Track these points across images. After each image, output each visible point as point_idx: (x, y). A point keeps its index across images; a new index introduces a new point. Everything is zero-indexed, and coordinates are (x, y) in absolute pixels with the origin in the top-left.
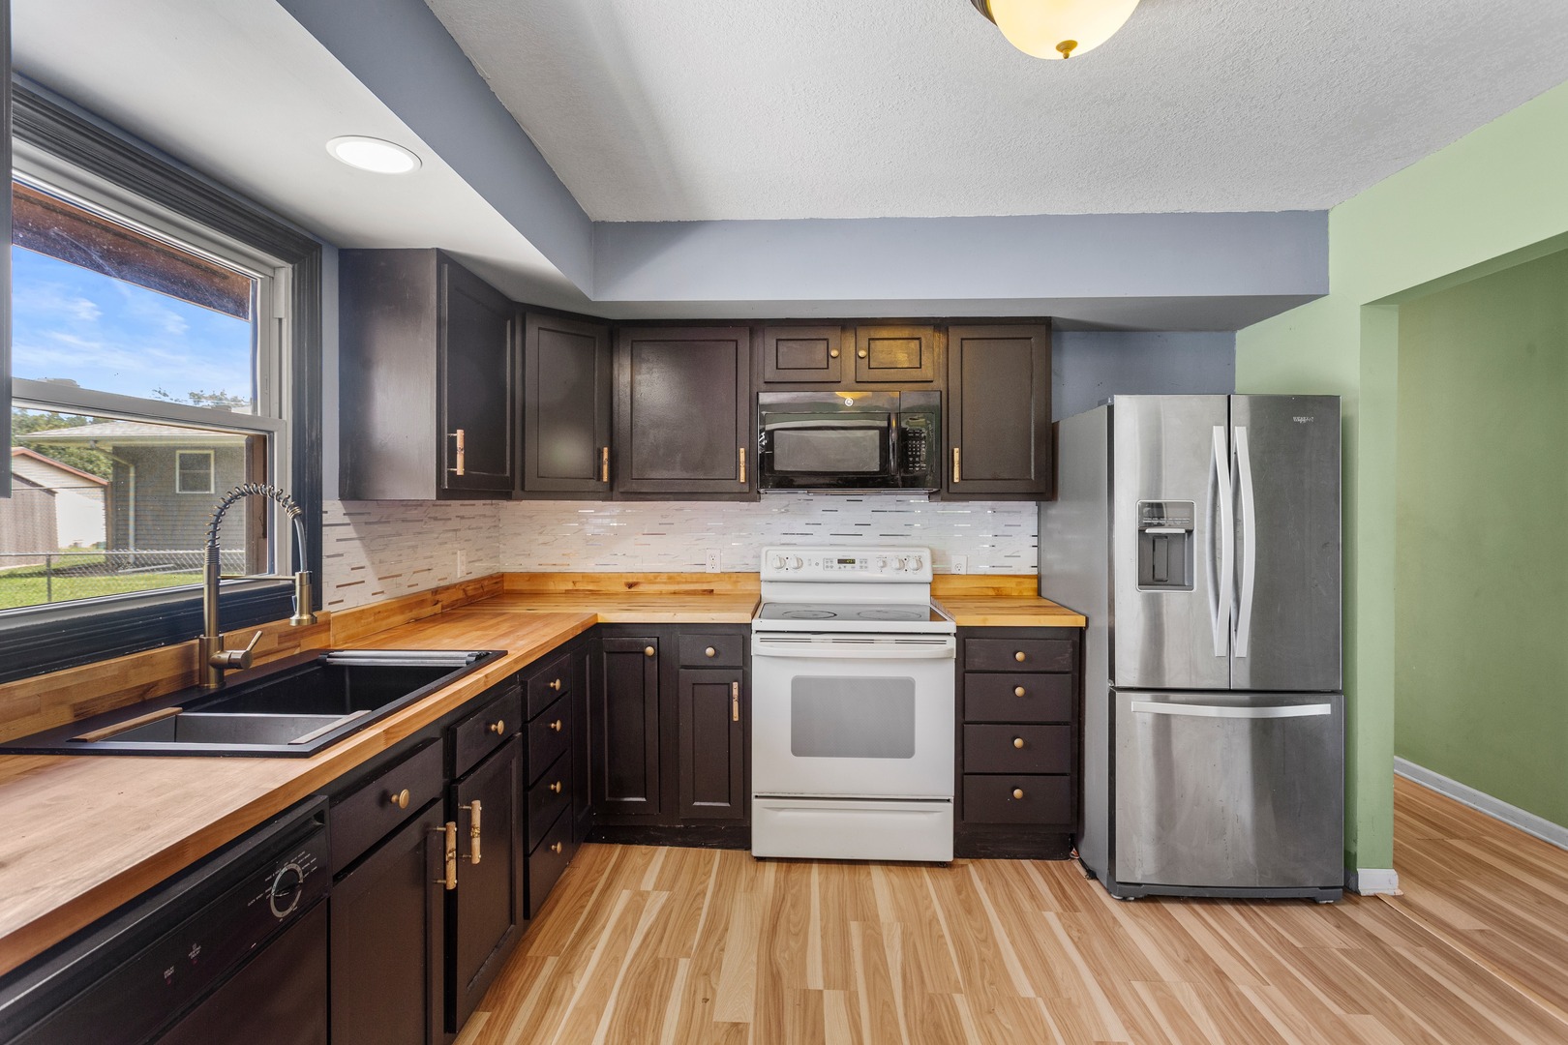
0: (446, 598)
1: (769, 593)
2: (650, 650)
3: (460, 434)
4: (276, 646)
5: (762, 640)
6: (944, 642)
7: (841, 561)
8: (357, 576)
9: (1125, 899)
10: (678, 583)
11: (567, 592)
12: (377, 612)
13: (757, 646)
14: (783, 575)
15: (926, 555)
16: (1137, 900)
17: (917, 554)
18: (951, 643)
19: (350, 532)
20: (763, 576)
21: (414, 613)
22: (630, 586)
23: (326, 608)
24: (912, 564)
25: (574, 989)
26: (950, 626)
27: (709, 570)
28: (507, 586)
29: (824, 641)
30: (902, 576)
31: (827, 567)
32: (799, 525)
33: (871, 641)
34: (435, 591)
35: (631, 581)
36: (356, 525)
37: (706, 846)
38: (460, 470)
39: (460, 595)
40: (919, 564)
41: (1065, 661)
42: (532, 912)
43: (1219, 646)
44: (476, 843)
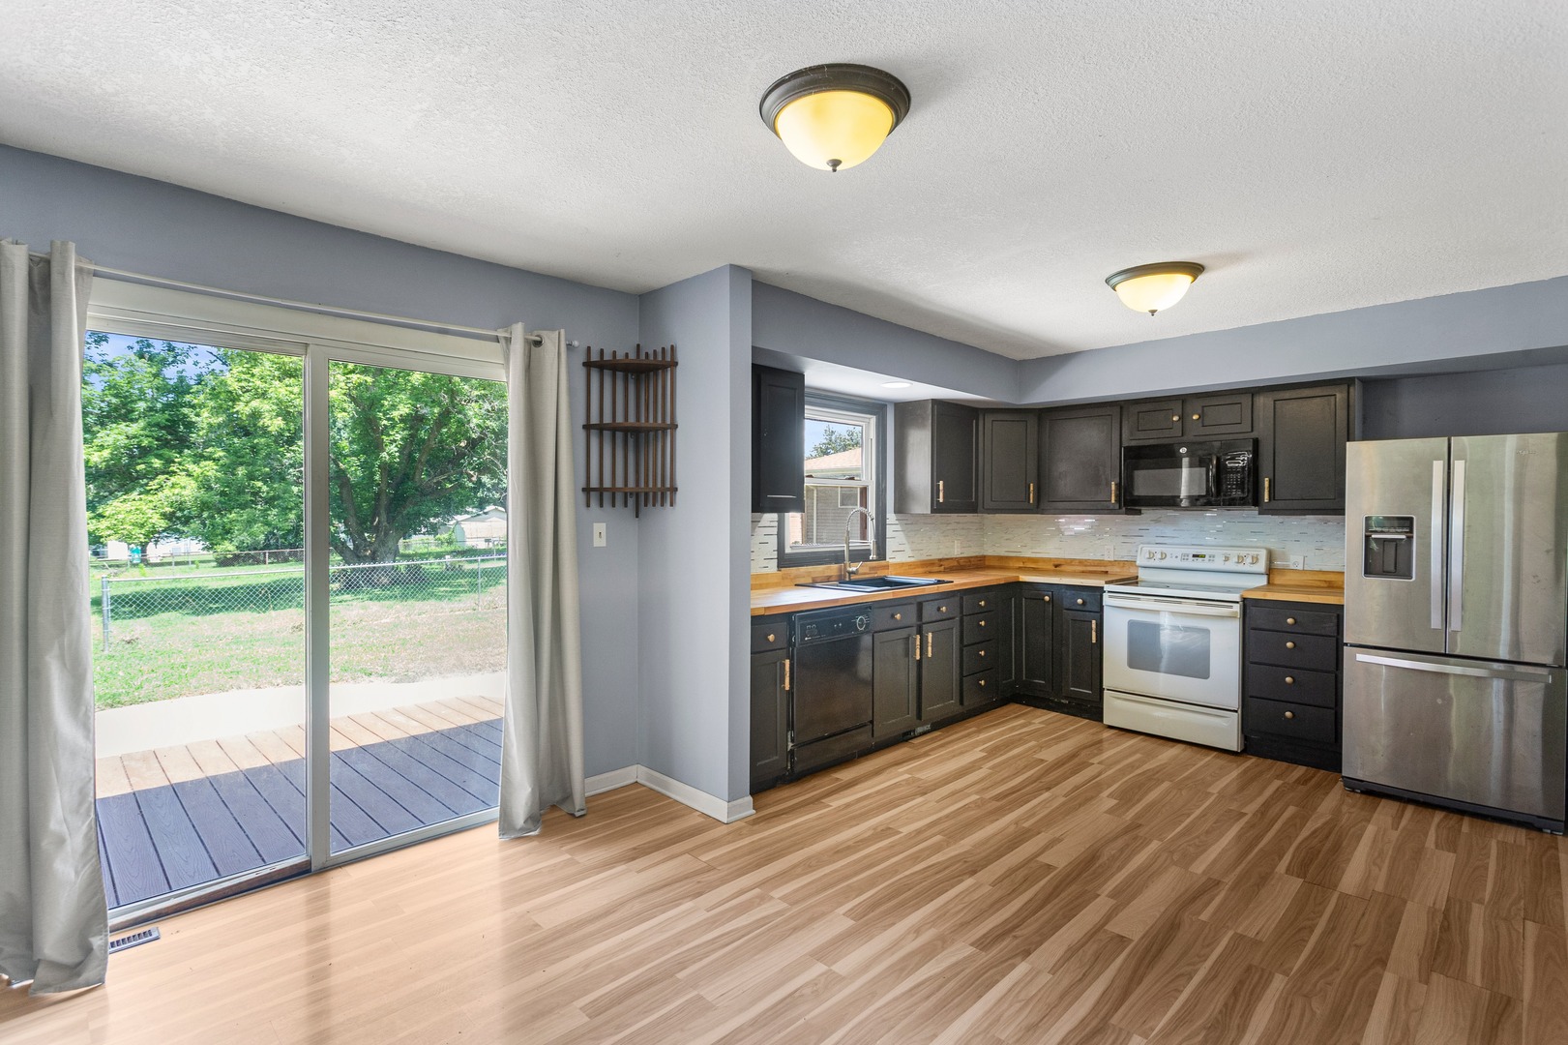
0: (946, 564)
1: (1142, 575)
2: (1047, 598)
3: (941, 483)
4: (868, 571)
5: (1110, 597)
6: (1231, 607)
7: (1194, 556)
8: (901, 548)
9: (1353, 791)
10: (1086, 566)
11: (1020, 568)
12: (910, 565)
13: (1107, 599)
14: (1151, 563)
15: (1263, 555)
16: (1362, 792)
17: (1256, 553)
18: (1237, 608)
19: (898, 528)
20: (1138, 563)
21: (929, 569)
22: (1056, 566)
23: (888, 560)
24: (1249, 560)
26: (1236, 597)
27: (1106, 559)
28: (987, 563)
30: (1240, 568)
31: (1184, 559)
32: (1169, 531)
33: (1180, 603)
34: (940, 560)
35: (1056, 563)
36: (901, 525)
37: (1081, 717)
38: (941, 500)
39: (956, 564)
40: (1255, 560)
41: (1330, 627)
42: (966, 703)
43: (1436, 622)
44: (930, 649)
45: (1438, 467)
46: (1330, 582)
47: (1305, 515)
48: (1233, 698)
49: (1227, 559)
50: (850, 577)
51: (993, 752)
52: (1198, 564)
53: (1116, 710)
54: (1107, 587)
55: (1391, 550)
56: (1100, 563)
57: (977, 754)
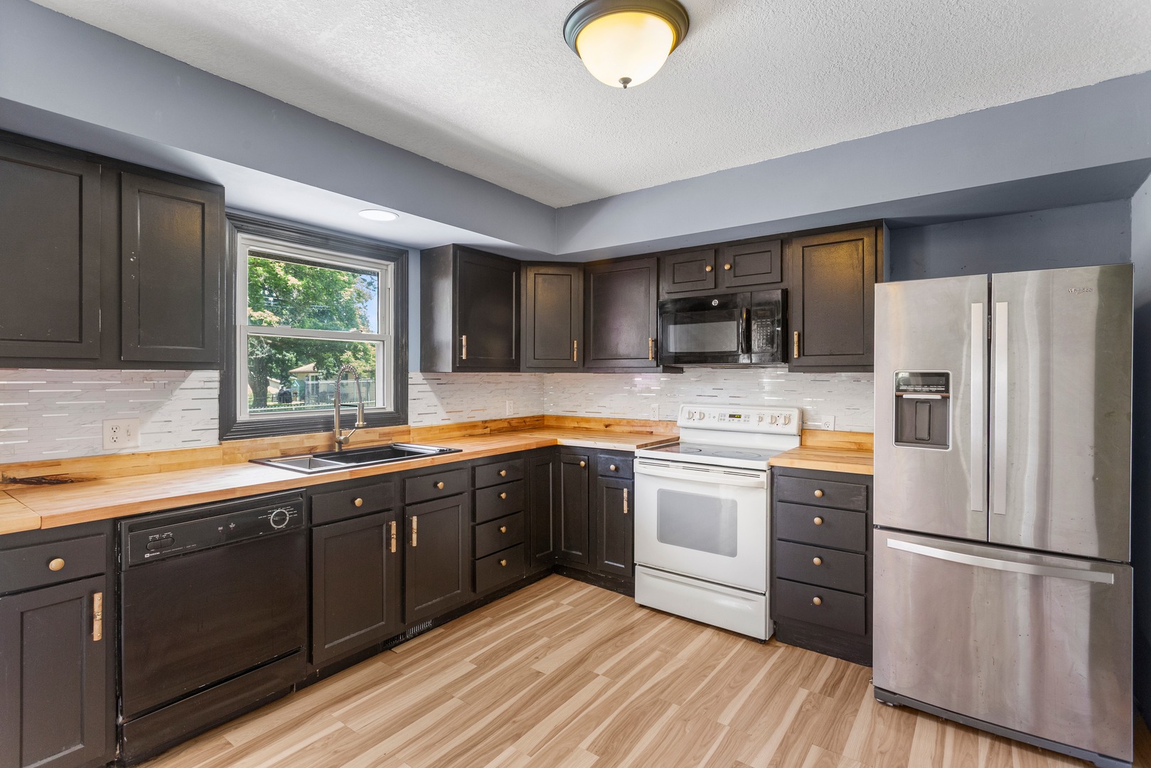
0: (493, 426)
1: (685, 436)
2: (583, 463)
3: (464, 338)
4: (378, 438)
5: (641, 463)
6: (758, 476)
7: (731, 416)
8: (432, 410)
9: (884, 703)
10: (633, 426)
11: (575, 428)
12: (442, 429)
13: (638, 467)
14: (691, 423)
15: (796, 415)
16: (895, 706)
17: (788, 413)
18: (764, 477)
19: (427, 388)
20: (679, 423)
21: (469, 432)
22: (607, 426)
23: (409, 424)
24: (781, 421)
25: (486, 632)
26: (763, 465)
27: (652, 418)
28: (546, 423)
29: (677, 467)
30: (774, 429)
31: (721, 419)
32: (708, 389)
33: (707, 471)
34: (485, 422)
35: (607, 423)
36: (430, 385)
38: (464, 357)
39: (506, 425)
40: (788, 420)
41: (859, 502)
42: (478, 590)
43: (975, 500)
44: (414, 536)
45: (978, 311)
46: (859, 444)
47: (835, 372)
48: (759, 578)
49: (761, 419)
50: (340, 447)
51: (483, 664)
52: (735, 424)
53: (648, 588)
54: (638, 453)
55: (923, 412)
56: (646, 423)
57: (466, 666)
